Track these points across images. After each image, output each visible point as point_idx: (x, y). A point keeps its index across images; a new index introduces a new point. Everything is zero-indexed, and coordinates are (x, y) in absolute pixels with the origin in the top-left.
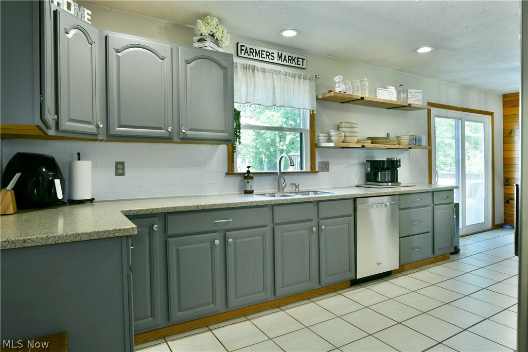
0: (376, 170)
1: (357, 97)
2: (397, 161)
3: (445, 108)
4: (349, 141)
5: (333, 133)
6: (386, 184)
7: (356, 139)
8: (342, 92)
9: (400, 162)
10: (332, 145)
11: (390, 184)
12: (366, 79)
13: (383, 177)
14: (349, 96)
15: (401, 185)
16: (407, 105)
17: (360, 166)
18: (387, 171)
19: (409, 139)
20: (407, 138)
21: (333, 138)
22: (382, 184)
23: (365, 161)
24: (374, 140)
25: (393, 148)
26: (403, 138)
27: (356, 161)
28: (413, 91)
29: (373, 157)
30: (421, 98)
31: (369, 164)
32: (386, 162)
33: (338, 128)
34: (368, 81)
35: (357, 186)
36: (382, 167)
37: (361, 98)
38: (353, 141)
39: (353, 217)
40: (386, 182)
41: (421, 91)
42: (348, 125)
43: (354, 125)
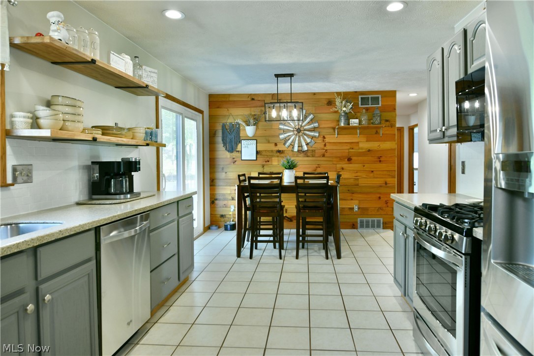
0: (109, 177)
1: (86, 58)
2: (136, 162)
3: (170, 99)
4: (70, 128)
5: (43, 112)
6: (122, 196)
7: (81, 126)
8: (63, 41)
9: (139, 165)
10: (46, 133)
11: (129, 196)
12: (97, 33)
13: (118, 186)
14: (75, 52)
15: (141, 196)
16: (145, 86)
17: (81, 170)
18: (124, 177)
19: (144, 132)
20: (143, 131)
21: (42, 122)
22: (118, 197)
23: (90, 164)
24: (105, 130)
25: (130, 143)
26: (138, 130)
27: (75, 163)
28: (148, 69)
29: (99, 157)
30: (156, 80)
31: (97, 167)
32: (122, 163)
33: (49, 104)
34: (99, 37)
35: (78, 204)
36: (116, 171)
37: (92, 60)
38: (76, 130)
39: (94, 262)
40: (123, 193)
41: (156, 71)
42: (68, 102)
43: (78, 104)
